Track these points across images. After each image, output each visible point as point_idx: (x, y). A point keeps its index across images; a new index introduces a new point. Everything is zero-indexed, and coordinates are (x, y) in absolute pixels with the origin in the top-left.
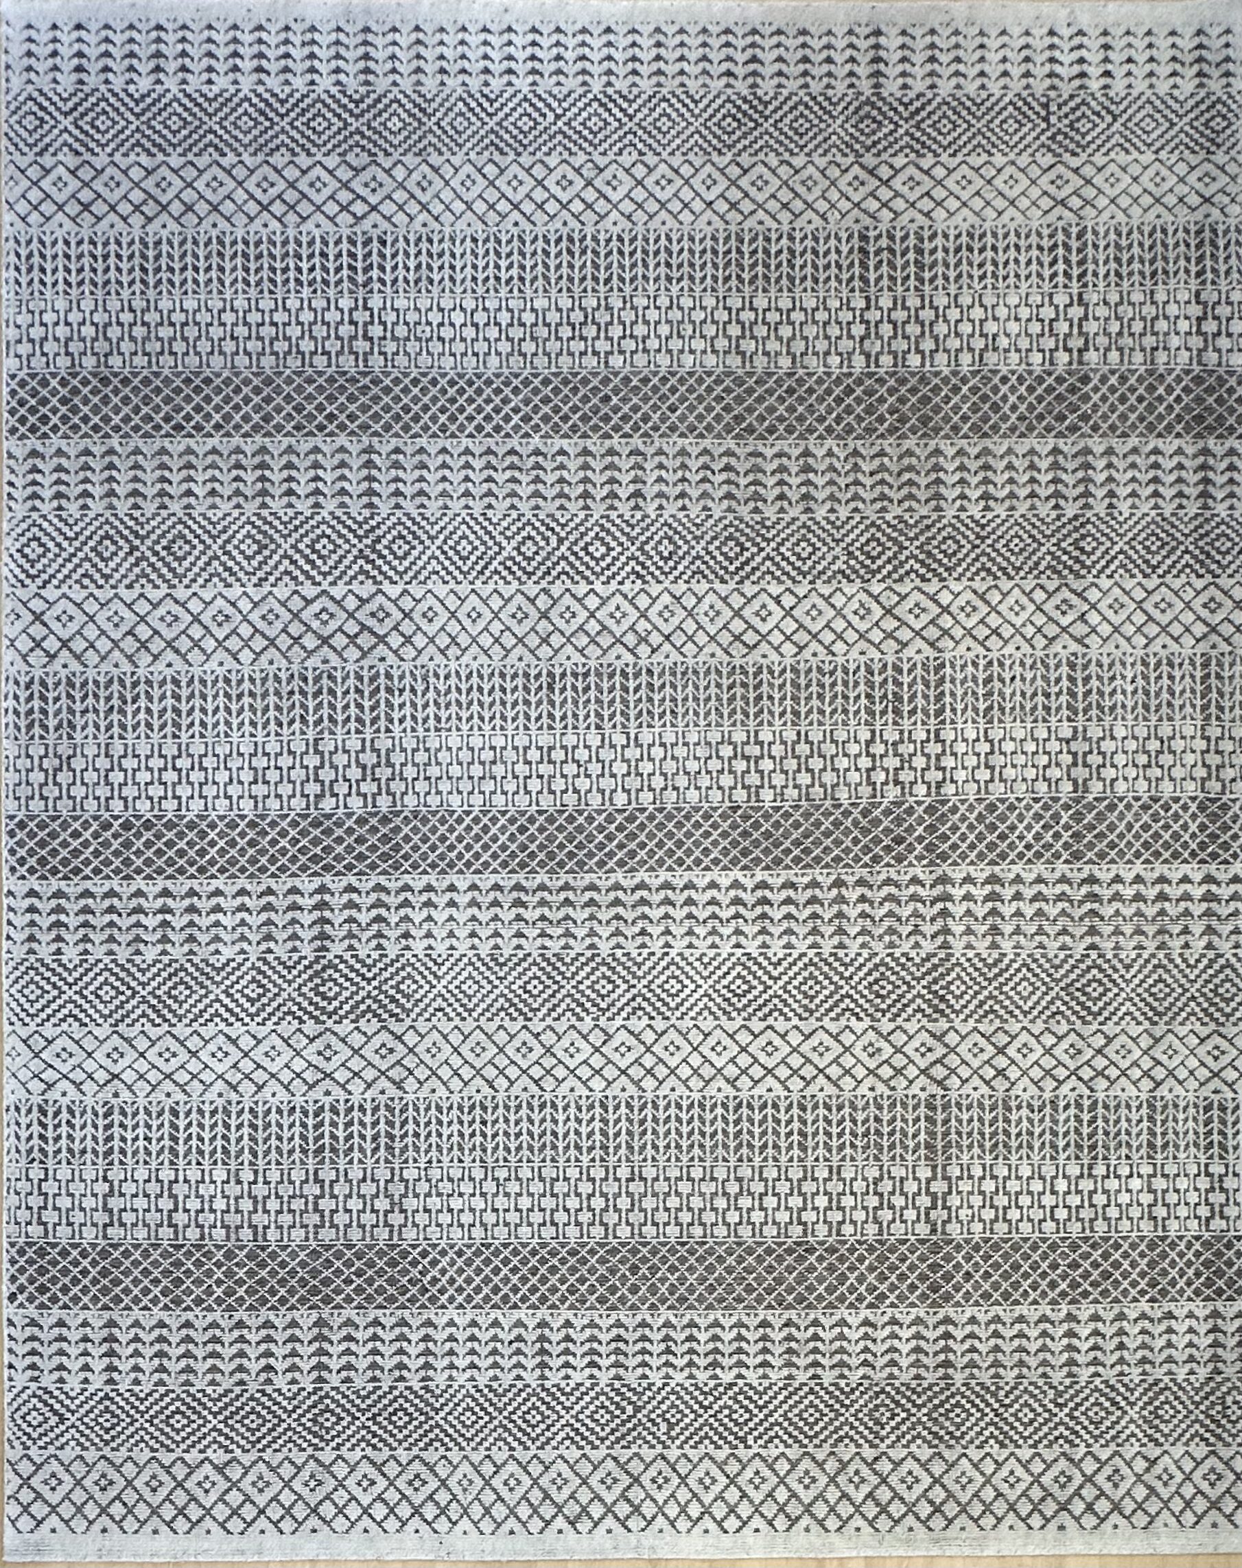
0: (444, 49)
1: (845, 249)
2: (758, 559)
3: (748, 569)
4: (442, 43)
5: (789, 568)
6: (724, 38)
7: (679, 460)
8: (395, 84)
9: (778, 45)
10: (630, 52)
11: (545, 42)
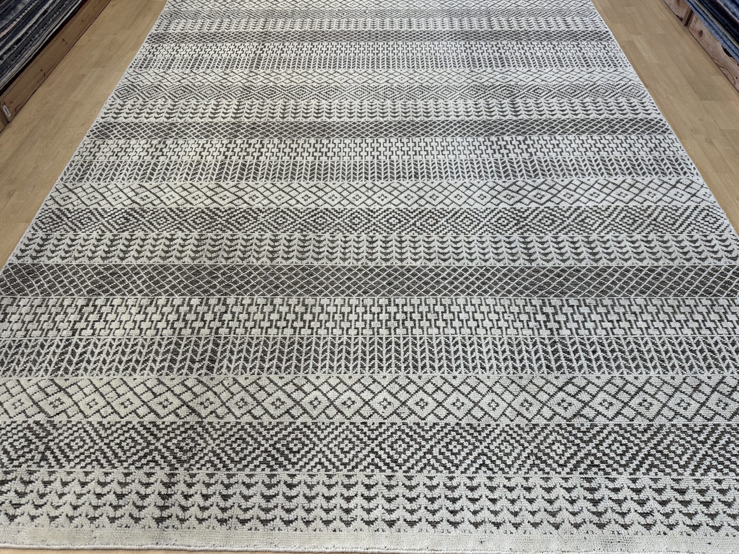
0: (530, 507)
1: (225, 362)
2: (306, 217)
3: (312, 214)
4: (533, 513)
5: (290, 214)
6: (292, 516)
7: (347, 256)
8: (566, 479)
9: (246, 510)
10: (372, 504)
11: (444, 514)
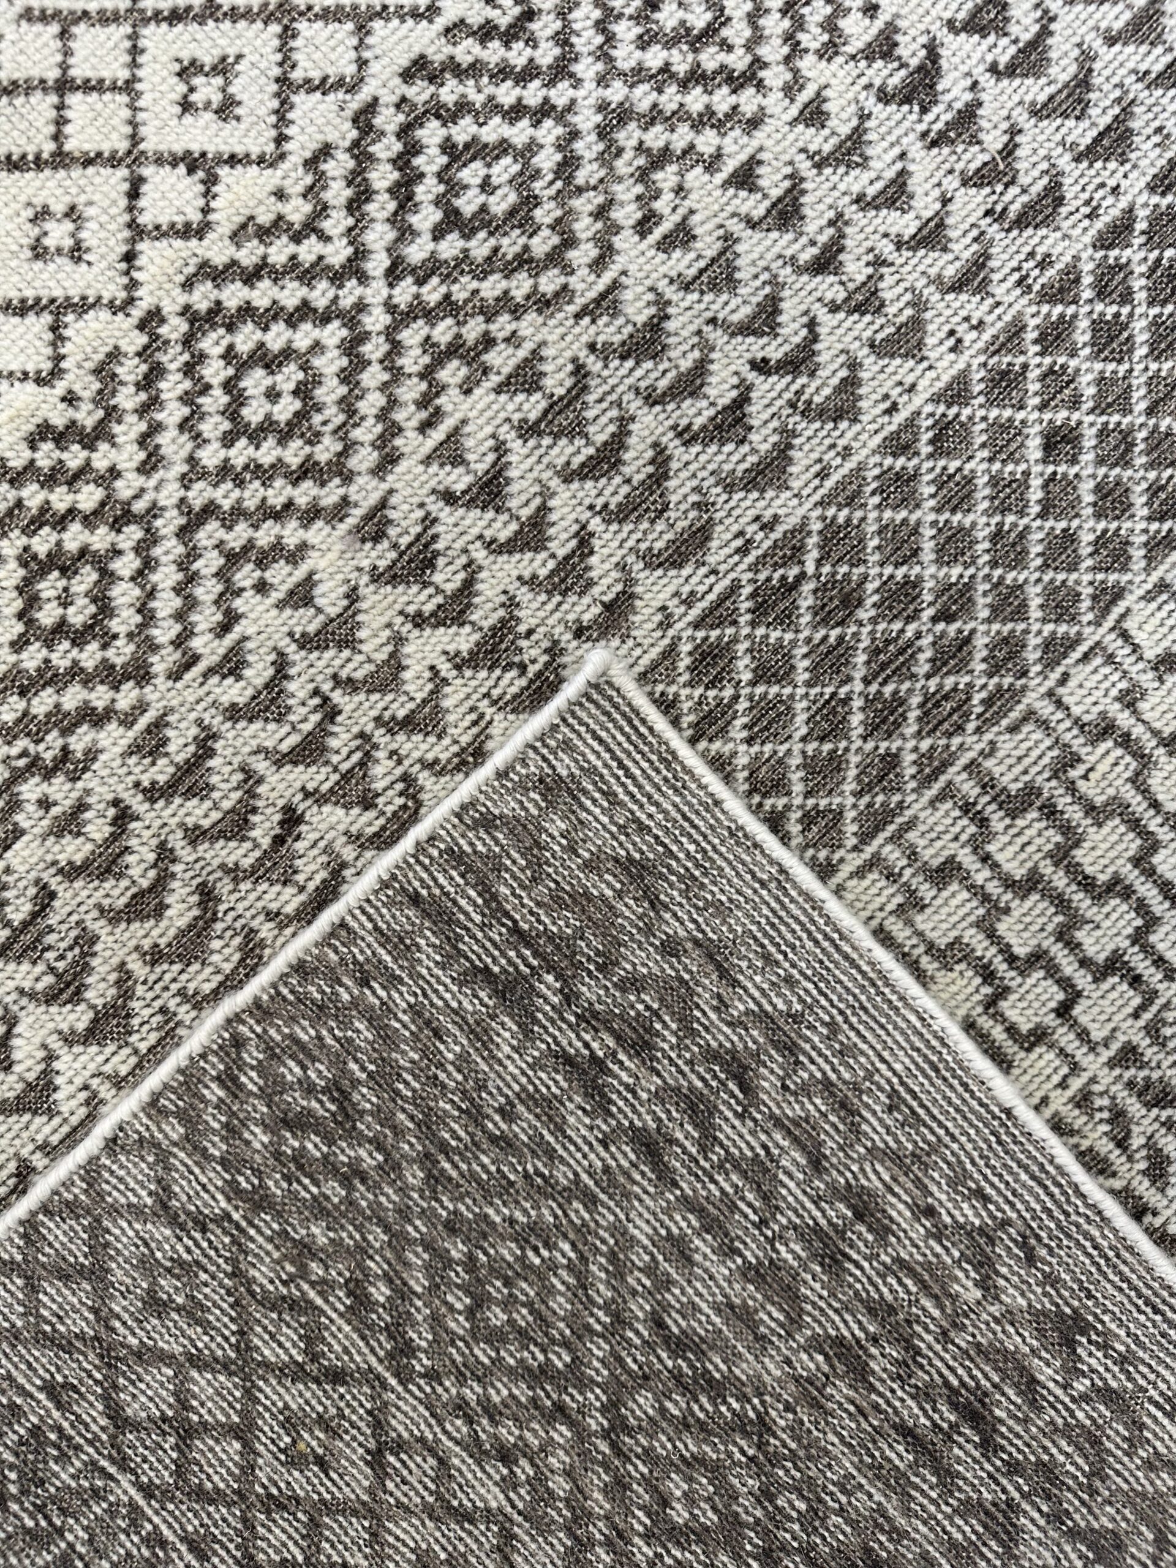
2: (379, 236)
3: (382, 177)
5: (262, 295)
7: (897, 309)
